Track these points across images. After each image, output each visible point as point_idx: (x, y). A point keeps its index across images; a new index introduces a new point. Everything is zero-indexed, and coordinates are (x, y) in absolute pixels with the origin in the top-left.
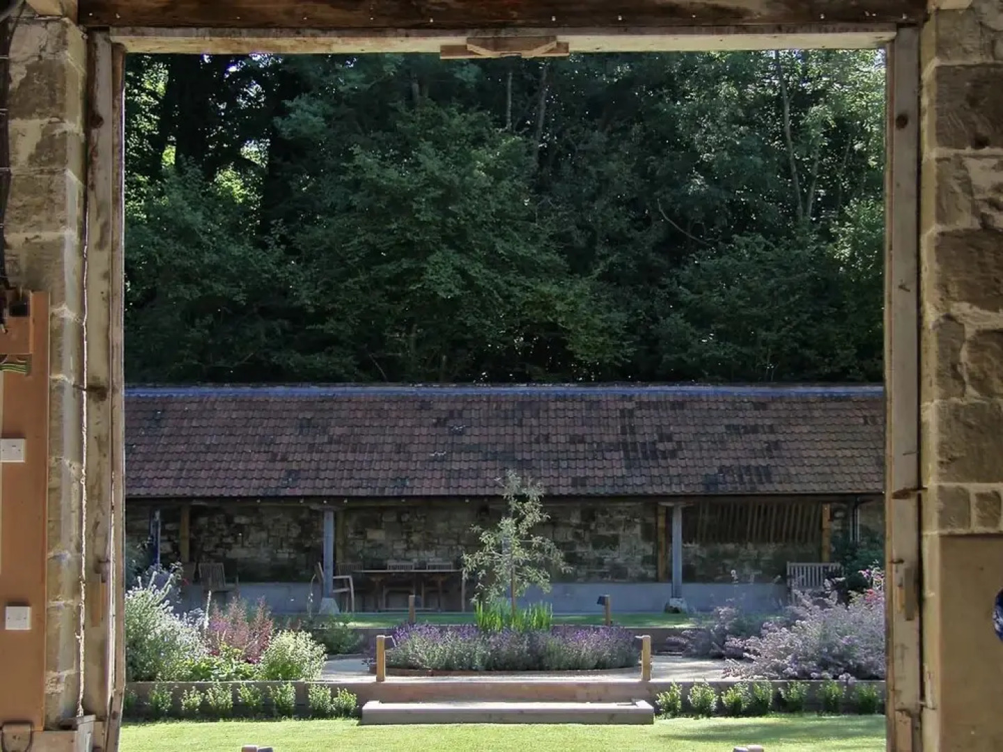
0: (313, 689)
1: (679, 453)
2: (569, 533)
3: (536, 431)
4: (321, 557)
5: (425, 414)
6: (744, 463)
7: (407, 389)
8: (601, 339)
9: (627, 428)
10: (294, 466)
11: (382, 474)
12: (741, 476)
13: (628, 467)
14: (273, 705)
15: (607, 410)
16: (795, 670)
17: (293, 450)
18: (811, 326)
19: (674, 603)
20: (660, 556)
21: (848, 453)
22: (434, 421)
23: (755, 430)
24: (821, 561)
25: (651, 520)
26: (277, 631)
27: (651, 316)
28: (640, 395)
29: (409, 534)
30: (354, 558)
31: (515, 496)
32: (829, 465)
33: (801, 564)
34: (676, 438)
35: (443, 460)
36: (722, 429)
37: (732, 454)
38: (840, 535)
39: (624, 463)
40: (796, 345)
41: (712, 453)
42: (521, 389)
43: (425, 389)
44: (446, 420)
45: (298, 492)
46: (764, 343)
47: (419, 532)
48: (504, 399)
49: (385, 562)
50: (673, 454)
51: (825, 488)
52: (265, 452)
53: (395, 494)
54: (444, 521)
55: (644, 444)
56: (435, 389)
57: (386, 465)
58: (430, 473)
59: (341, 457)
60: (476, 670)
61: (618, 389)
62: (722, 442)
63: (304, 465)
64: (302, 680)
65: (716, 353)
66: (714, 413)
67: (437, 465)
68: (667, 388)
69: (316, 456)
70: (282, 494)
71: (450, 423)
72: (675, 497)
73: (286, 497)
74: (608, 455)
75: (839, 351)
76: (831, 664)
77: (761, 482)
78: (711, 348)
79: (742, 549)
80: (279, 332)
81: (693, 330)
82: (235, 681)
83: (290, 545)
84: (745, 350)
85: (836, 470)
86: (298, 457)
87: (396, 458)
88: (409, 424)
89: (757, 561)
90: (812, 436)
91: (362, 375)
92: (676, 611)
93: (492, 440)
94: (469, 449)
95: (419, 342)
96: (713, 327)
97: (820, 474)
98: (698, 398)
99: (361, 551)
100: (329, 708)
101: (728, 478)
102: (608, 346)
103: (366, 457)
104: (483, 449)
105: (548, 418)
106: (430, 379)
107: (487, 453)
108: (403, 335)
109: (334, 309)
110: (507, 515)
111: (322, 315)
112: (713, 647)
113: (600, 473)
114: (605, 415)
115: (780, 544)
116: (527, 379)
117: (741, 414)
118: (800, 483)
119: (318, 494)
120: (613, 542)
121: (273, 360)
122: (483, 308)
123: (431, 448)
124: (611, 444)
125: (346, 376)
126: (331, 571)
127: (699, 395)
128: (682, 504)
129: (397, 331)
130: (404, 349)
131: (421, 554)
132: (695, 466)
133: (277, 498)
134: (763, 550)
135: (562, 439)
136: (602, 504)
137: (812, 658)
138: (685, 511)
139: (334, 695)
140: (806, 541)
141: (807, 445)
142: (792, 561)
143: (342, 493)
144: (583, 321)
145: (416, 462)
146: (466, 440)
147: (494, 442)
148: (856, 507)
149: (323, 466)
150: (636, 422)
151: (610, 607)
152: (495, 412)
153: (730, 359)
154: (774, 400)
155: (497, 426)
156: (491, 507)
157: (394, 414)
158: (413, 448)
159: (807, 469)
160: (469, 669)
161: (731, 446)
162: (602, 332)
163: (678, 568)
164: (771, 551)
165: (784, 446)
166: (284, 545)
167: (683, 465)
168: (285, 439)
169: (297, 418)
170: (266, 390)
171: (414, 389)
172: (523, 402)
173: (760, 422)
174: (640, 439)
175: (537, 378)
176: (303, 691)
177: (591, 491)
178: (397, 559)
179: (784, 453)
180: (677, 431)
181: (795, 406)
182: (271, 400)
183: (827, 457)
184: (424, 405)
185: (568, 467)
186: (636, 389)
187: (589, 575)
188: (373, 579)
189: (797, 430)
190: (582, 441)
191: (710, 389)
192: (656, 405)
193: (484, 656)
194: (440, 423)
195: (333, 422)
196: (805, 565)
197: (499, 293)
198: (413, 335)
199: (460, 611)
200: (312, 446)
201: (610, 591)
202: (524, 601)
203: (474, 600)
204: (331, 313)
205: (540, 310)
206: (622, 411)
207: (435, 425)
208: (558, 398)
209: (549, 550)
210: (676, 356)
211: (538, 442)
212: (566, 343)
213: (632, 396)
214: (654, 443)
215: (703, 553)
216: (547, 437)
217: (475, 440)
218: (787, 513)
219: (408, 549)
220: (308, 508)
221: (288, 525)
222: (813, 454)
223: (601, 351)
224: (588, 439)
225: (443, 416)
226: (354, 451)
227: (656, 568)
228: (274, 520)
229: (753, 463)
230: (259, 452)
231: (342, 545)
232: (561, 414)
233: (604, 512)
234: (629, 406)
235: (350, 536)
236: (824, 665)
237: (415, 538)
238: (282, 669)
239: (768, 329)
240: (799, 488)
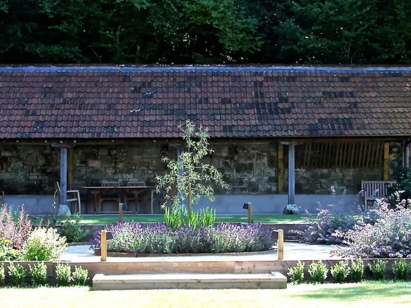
0: (59, 267)
1: (293, 110)
2: (221, 162)
3: (199, 96)
4: (58, 178)
5: (126, 84)
6: (334, 116)
7: (114, 68)
8: (241, 36)
9: (259, 93)
10: (41, 118)
11: (98, 124)
12: (332, 125)
13: (260, 119)
14: (31, 277)
15: (246, 82)
16: (378, 252)
17: (40, 108)
18: (376, 28)
19: (289, 207)
20: (280, 178)
21: (401, 110)
22: (133, 89)
23: (341, 95)
24: (383, 179)
25: (274, 154)
26: (33, 228)
27: (273, 21)
28: (266, 72)
29: (116, 163)
30: (80, 179)
31: (191, 138)
32: (389, 118)
33: (370, 182)
34: (291, 100)
35: (138, 114)
36: (320, 94)
37: (327, 111)
38: (396, 164)
39: (257, 116)
40: (367, 40)
41: (314, 110)
42: (189, 68)
43: (126, 68)
44: (140, 88)
45: (44, 136)
46: (347, 39)
47: (122, 162)
48: (178, 75)
49: (100, 182)
50: (289, 111)
51: (387, 132)
52: (22, 109)
53: (108, 137)
54: (138, 155)
55: (269, 104)
56: (132, 69)
57: (101, 118)
58: (130, 123)
59: (72, 112)
60: (166, 253)
61: (252, 68)
62: (320, 103)
63: (46, 118)
64: (51, 261)
65: (316, 45)
66: (315, 84)
67: (135, 118)
68: (284, 68)
69: (55, 112)
70: (33, 137)
71: (143, 90)
72: (290, 139)
73: (36, 140)
74: (246, 111)
75: (394, 44)
76: (401, 248)
77: (346, 129)
78: (313, 42)
79: (333, 173)
80: (30, 30)
81: (301, 30)
82: (6, 261)
83: (38, 171)
84: (334, 43)
85: (394, 121)
86: (43, 112)
87: (108, 113)
88: (116, 91)
89: (342, 180)
90: (378, 99)
91: (85, 59)
92: (291, 213)
93: (171, 101)
94: (155, 107)
95: (122, 38)
96: (313, 28)
97: (384, 124)
98: (304, 75)
99: (85, 174)
100: (70, 279)
101: (325, 127)
102: (246, 41)
103: (88, 112)
104: (165, 107)
105: (207, 87)
106: (129, 61)
107: (167, 110)
108: (112, 33)
109: (66, 15)
110: (186, 150)
111: (58, 20)
112: (319, 237)
113: (242, 123)
114: (244, 85)
115: (358, 169)
116: (193, 62)
117: (332, 85)
118: (371, 129)
119: (57, 137)
120: (250, 168)
121: (26, 49)
122: (164, 15)
123: (130, 106)
124: (248, 104)
125: (74, 59)
126: (65, 187)
127: (305, 72)
128: (294, 143)
129: (108, 30)
130: (112, 42)
131: (124, 176)
132: (303, 118)
133: (29, 140)
134: (346, 173)
135: (216, 101)
136: (242, 144)
137: (389, 244)
138: (296, 148)
139: (73, 270)
140: (373, 167)
141: (375, 105)
142: (364, 180)
143: (72, 136)
144: (228, 24)
145: (121, 116)
146: (154, 102)
147: (172, 102)
148: (406, 145)
149: (60, 119)
150: (264, 90)
151: (251, 211)
152: (172, 83)
153: (325, 49)
154: (353, 75)
155: (173, 92)
156: (171, 145)
157: (106, 85)
158: (119, 107)
159: (375, 120)
160: (161, 253)
161: (326, 105)
162: (242, 31)
163: (292, 185)
164: (351, 174)
165: (359, 105)
166: (34, 170)
167: (296, 118)
168: (35, 101)
169: (42, 87)
170: (21, 68)
171: (119, 68)
172: (190, 76)
173: (344, 90)
174: (267, 101)
175: (199, 61)
176: (52, 268)
177: (235, 134)
178: (108, 180)
179: (360, 110)
180: (292, 96)
181: (367, 80)
182: (25, 75)
183: (387, 113)
184: (126, 78)
185: (221, 119)
186: (264, 68)
187: (234, 190)
188: (93, 192)
189: (368, 95)
190: (230, 102)
191: (313, 68)
192: (277, 79)
193: (171, 244)
194: (137, 90)
195: (66, 90)
196: (373, 182)
197: (175, 5)
198: (118, 33)
199: (150, 213)
200: (52, 105)
201: (251, 200)
202: (196, 207)
203: (163, 206)
204: (65, 18)
205: (201, 17)
206: (255, 83)
207: (133, 92)
208: (213, 74)
209: (213, 173)
210: (290, 47)
211: (200, 102)
212: (218, 38)
213: (262, 73)
214: (276, 104)
215: (308, 175)
216: (207, 99)
217: (160, 101)
218: (361, 149)
219: (115, 173)
220: (50, 146)
221: (37, 158)
222: (379, 110)
223: (240, 44)
224: (233, 101)
225: (139, 86)
226: (80, 109)
227: (277, 185)
228: (28, 154)
229: (340, 116)
230: (18, 109)
231: (72, 170)
232: (215, 84)
233: (243, 149)
234: (260, 79)
235: (77, 164)
236: (397, 248)
237: (120, 166)
238: (38, 254)
239: (349, 30)
240: (370, 133)
